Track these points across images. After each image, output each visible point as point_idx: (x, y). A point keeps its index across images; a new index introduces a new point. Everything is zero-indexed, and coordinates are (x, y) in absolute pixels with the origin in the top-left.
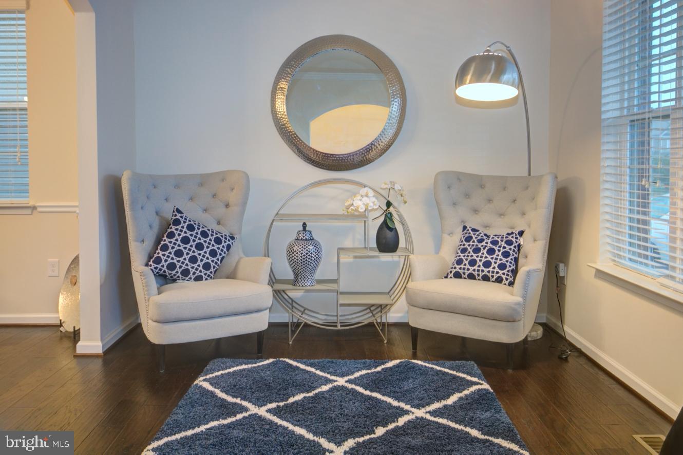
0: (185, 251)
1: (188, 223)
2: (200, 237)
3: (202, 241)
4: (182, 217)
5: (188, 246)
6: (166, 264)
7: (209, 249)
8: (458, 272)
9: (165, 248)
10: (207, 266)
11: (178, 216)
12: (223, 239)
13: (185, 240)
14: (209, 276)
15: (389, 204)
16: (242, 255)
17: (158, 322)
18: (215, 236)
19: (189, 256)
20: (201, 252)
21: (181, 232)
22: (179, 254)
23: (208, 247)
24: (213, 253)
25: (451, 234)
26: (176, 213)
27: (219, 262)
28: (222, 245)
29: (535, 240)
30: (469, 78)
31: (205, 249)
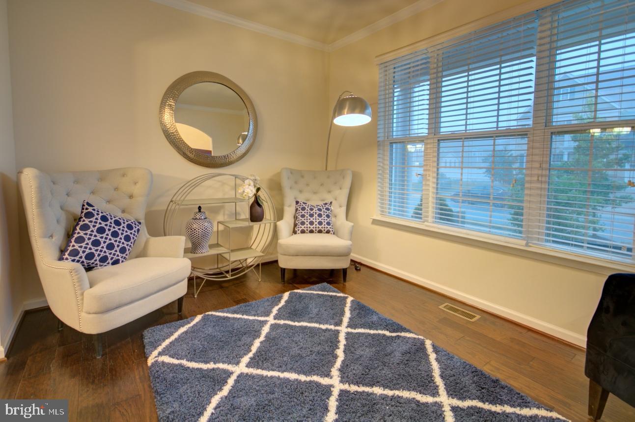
0: (102, 241)
1: (101, 215)
2: (114, 225)
3: (116, 229)
4: (94, 210)
5: (104, 235)
6: (84, 255)
7: (124, 235)
8: (303, 230)
9: (80, 240)
10: (123, 250)
11: (90, 209)
12: (134, 225)
13: (101, 230)
14: (124, 258)
15: (258, 190)
16: (148, 236)
17: (95, 313)
18: (126, 223)
19: (106, 244)
20: (117, 239)
21: (95, 223)
22: (96, 243)
23: (122, 234)
24: (127, 238)
25: (290, 206)
26: (86, 206)
27: (132, 245)
28: (133, 230)
29: (341, 207)
30: (346, 110)
31: (120, 236)
